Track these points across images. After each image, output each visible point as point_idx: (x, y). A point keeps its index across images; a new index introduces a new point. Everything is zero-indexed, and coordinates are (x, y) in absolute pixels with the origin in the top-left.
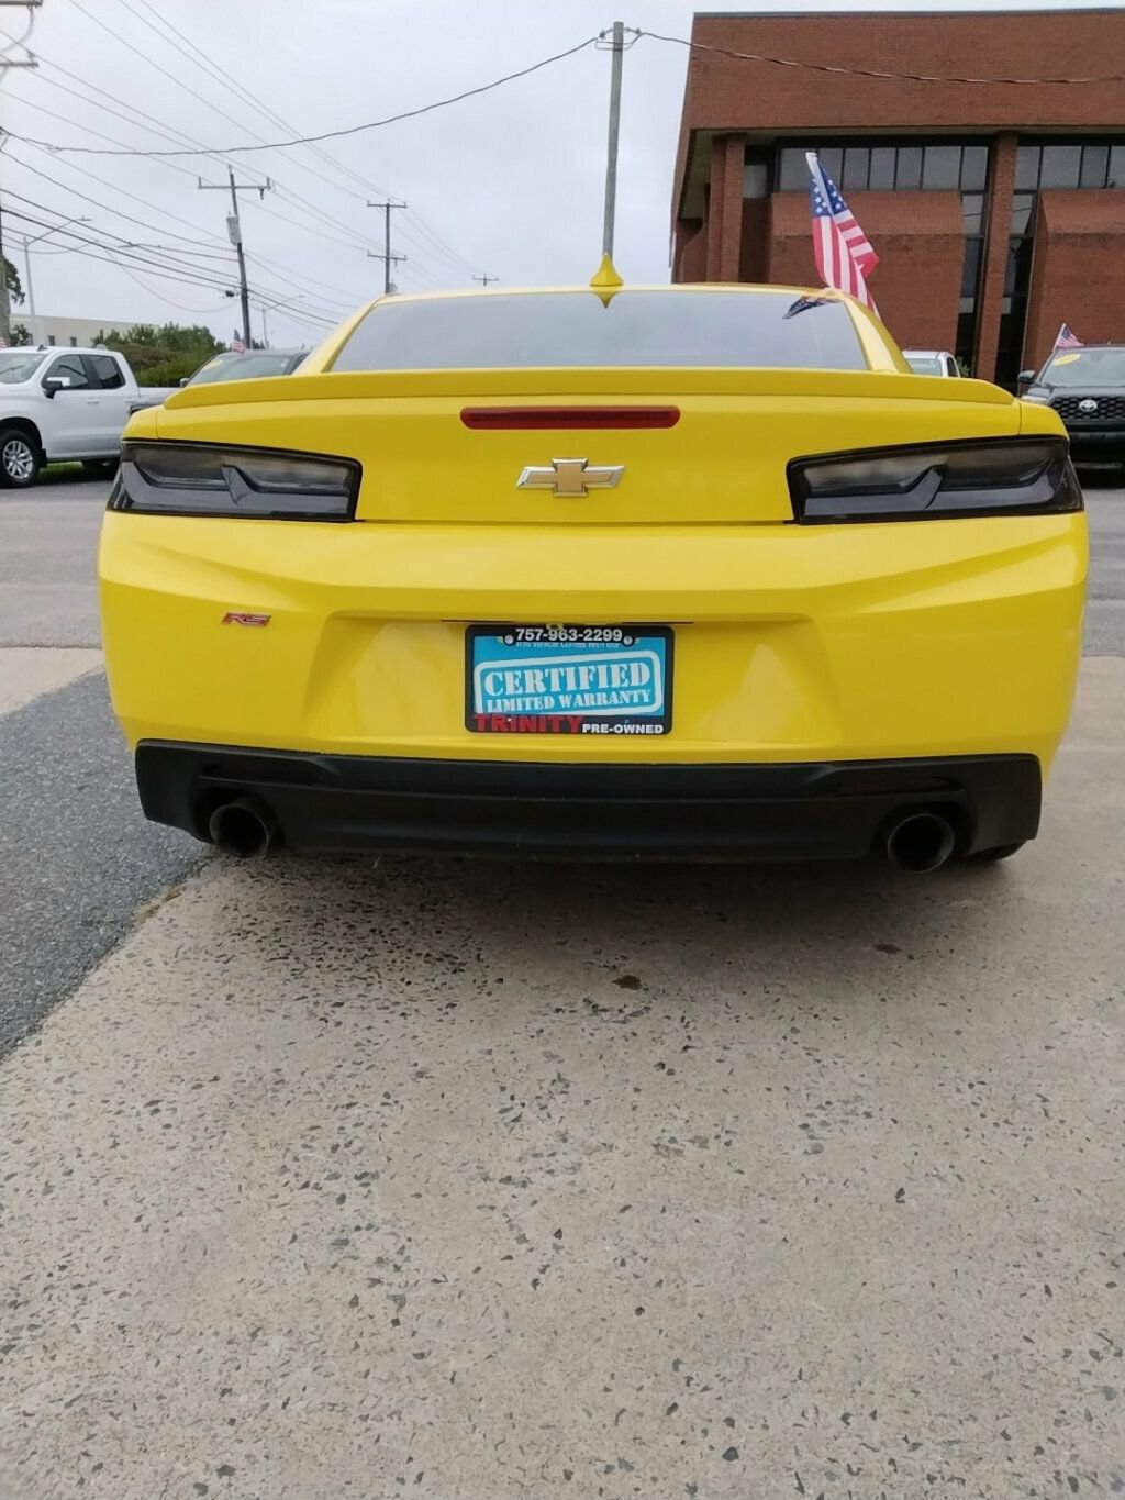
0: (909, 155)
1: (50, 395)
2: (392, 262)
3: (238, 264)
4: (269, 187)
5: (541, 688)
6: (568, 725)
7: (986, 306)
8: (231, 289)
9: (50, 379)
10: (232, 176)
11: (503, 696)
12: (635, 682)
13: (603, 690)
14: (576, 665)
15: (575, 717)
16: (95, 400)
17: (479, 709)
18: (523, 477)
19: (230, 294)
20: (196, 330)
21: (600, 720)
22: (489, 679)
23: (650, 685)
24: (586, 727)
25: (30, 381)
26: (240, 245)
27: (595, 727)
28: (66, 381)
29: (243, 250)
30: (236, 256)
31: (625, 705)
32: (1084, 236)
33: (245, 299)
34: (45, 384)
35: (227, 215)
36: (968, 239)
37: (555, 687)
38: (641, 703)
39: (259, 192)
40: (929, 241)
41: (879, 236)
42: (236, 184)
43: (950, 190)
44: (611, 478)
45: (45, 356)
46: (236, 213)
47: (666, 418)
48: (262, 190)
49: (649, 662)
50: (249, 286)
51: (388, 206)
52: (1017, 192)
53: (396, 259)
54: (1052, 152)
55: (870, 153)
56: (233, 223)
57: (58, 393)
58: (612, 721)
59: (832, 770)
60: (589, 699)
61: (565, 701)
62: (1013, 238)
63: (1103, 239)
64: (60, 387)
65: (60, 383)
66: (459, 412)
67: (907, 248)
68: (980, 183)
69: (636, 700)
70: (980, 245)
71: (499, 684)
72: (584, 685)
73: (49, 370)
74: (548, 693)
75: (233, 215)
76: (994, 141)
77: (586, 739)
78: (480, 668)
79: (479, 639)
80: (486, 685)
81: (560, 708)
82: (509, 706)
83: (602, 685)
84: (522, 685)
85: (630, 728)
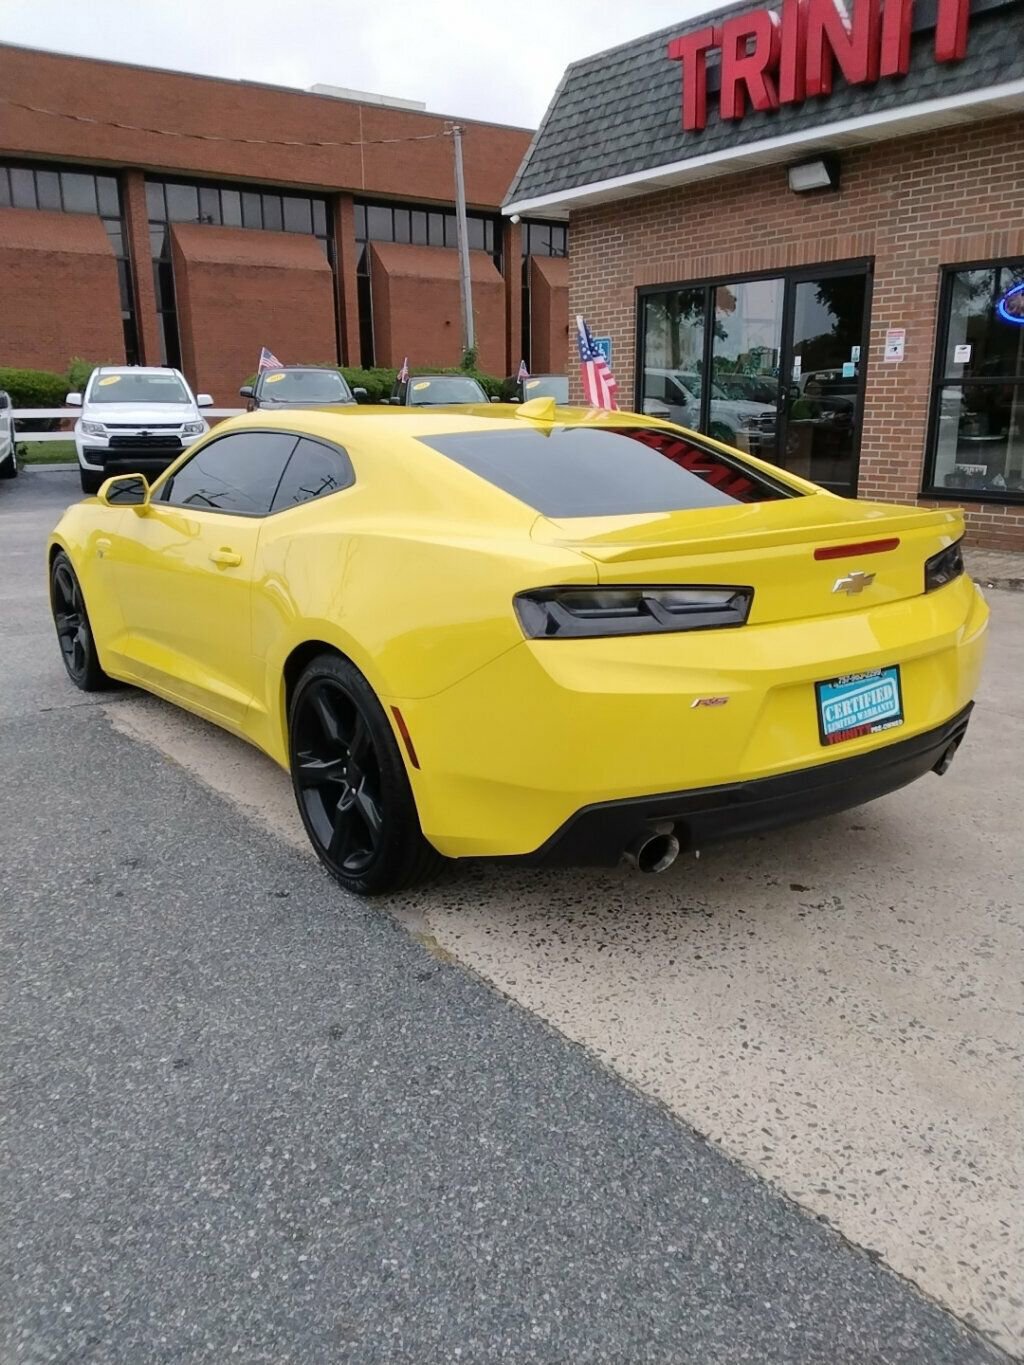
0: (46, 178)
5: (850, 712)
6: (864, 730)
7: (144, 320)
11: (835, 721)
12: (886, 698)
13: (874, 706)
14: (862, 693)
15: (866, 725)
17: (826, 732)
18: (836, 586)
21: (876, 723)
22: (828, 710)
23: (892, 698)
24: (873, 729)
27: (875, 729)
31: (884, 712)
32: (216, 265)
36: (119, 260)
37: (856, 710)
38: (891, 709)
40: (83, 258)
41: (36, 251)
43: (89, 215)
49: (890, 684)
52: (152, 222)
54: (175, 191)
55: (9, 173)
58: (881, 722)
60: (869, 712)
61: (860, 716)
62: (154, 261)
63: (230, 268)
66: (813, 552)
67: (64, 265)
68: (115, 210)
69: (889, 707)
70: (128, 267)
71: (833, 714)
72: (867, 705)
74: (853, 713)
76: (124, 175)
77: (876, 735)
78: (824, 704)
79: (822, 688)
80: (827, 715)
81: (858, 721)
82: (839, 726)
83: (874, 703)
84: (842, 711)
85: (889, 725)
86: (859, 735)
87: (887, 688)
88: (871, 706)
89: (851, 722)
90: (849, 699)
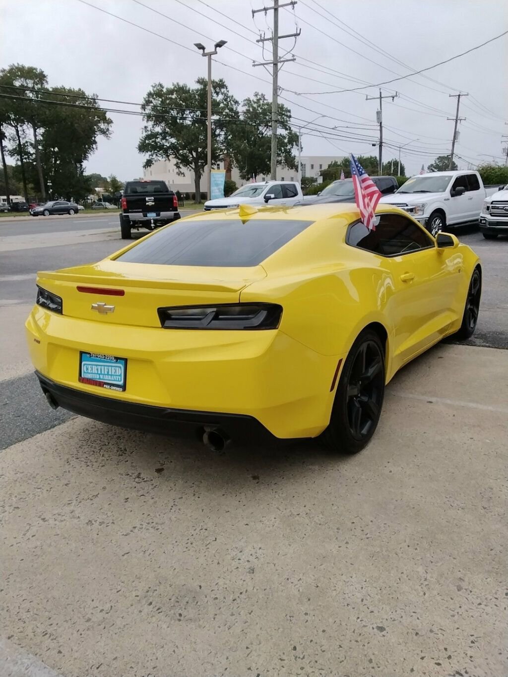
1: (266, 202)
2: (459, 121)
3: (379, 131)
4: (396, 96)
5: (96, 372)
6: (101, 384)
8: (374, 143)
9: (267, 195)
10: (381, 93)
11: (88, 373)
12: (117, 374)
13: (110, 375)
14: (104, 366)
15: (102, 382)
16: (285, 202)
17: (83, 376)
19: (374, 145)
20: (371, 157)
21: (108, 384)
22: (85, 366)
23: (120, 375)
24: (105, 386)
25: (260, 196)
26: (381, 123)
27: (106, 386)
28: (272, 196)
29: (382, 125)
30: (379, 128)
31: (114, 380)
33: (381, 146)
34: (265, 197)
35: (377, 111)
37: (99, 372)
38: (118, 381)
39: (392, 98)
42: (382, 96)
44: (110, 309)
45: (267, 186)
46: (381, 109)
47: (121, 293)
48: (393, 98)
49: (120, 367)
50: (383, 141)
51: (459, 96)
53: (461, 120)
56: (379, 114)
57: (269, 201)
58: (111, 385)
59: (170, 411)
60: (106, 377)
61: (101, 376)
64: (270, 198)
65: (270, 196)
66: (76, 287)
69: (117, 380)
71: (87, 369)
72: (106, 373)
73: (268, 191)
74: (98, 374)
75: (379, 110)
77: (105, 389)
78: (83, 363)
79: (83, 354)
80: (84, 369)
81: (100, 379)
82: (89, 376)
83: (110, 373)
84: (92, 370)
85: (114, 388)
86: (96, 385)
87: (119, 369)
88: (108, 374)
89: (96, 377)
90: (97, 365)
